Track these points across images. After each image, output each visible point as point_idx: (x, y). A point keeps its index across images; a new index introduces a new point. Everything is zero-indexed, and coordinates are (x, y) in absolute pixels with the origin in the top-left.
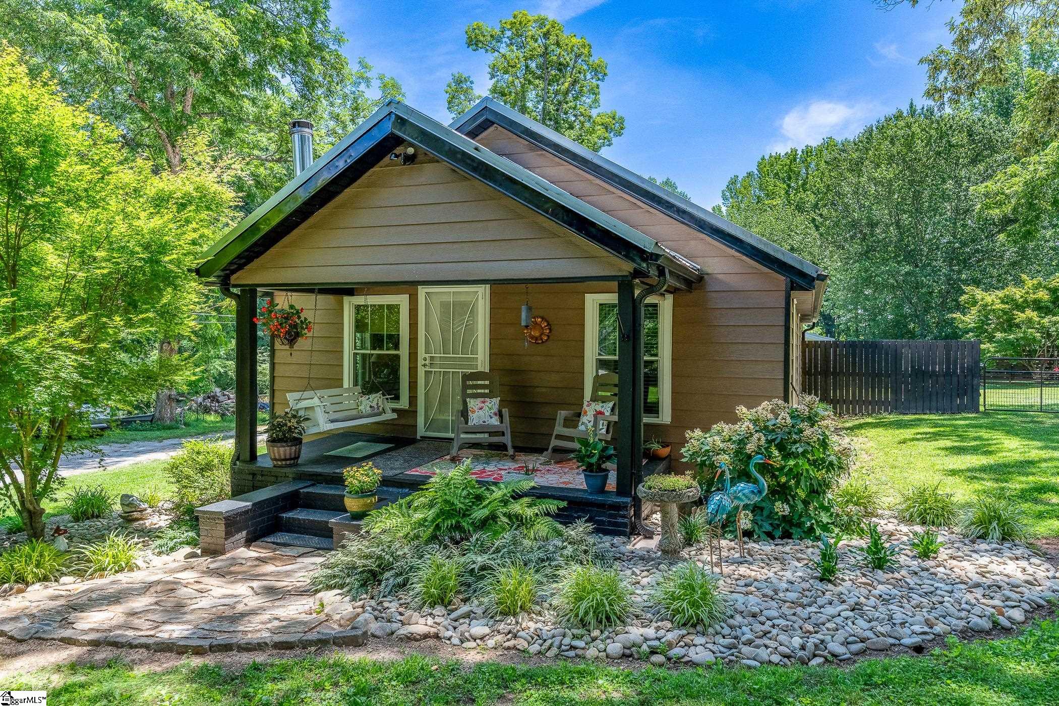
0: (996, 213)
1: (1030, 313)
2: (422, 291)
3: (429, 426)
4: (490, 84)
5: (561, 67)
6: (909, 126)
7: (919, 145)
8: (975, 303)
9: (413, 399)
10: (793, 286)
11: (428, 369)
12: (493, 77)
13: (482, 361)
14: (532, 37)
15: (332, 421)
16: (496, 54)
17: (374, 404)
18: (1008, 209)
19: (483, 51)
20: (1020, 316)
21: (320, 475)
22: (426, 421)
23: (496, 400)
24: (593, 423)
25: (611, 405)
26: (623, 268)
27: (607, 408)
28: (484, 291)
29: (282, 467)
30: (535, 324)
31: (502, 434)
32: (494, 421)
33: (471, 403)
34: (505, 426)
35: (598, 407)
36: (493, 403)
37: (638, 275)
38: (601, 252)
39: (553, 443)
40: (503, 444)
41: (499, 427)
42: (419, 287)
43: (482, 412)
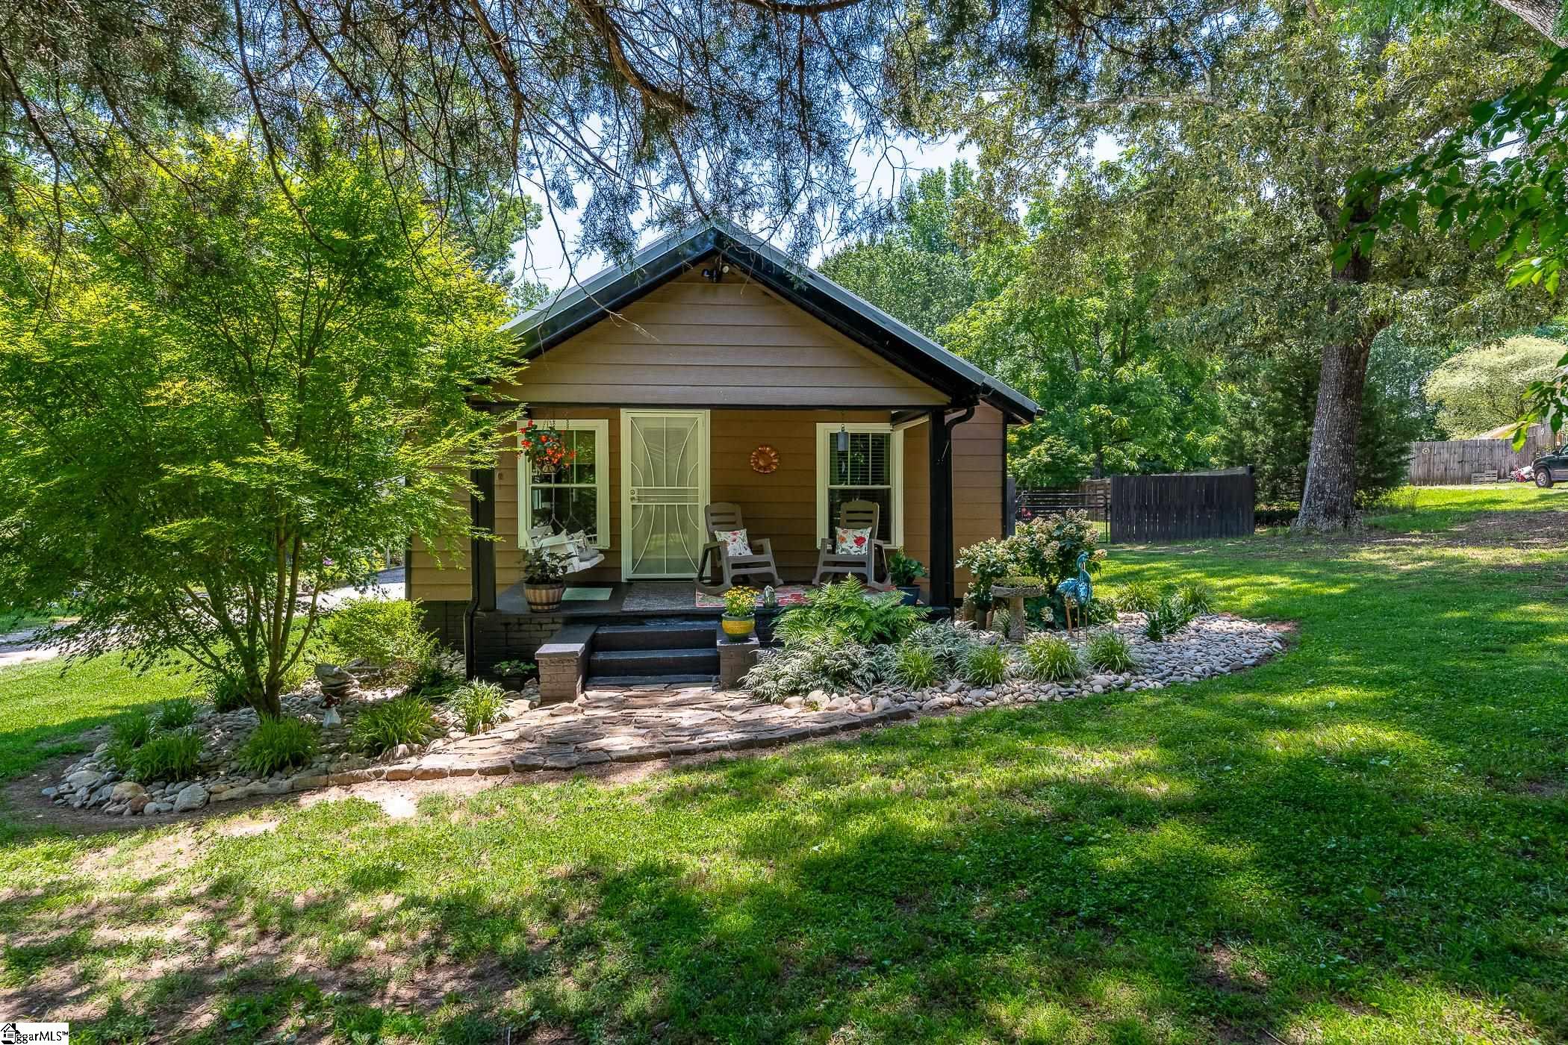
2: (628, 415)
3: (638, 564)
9: (615, 536)
10: (1009, 420)
11: (635, 503)
13: (703, 494)
15: (581, 560)
21: (605, 616)
22: (634, 561)
23: (744, 532)
24: (855, 548)
25: (869, 530)
26: (942, 399)
27: (866, 533)
28: (703, 417)
29: (547, 612)
30: (762, 453)
31: (768, 564)
32: (749, 552)
33: (722, 536)
34: (768, 557)
35: (858, 533)
36: (742, 534)
37: (955, 405)
38: (919, 383)
39: (821, 569)
40: (770, 575)
41: (759, 558)
42: (623, 411)
43: (736, 544)
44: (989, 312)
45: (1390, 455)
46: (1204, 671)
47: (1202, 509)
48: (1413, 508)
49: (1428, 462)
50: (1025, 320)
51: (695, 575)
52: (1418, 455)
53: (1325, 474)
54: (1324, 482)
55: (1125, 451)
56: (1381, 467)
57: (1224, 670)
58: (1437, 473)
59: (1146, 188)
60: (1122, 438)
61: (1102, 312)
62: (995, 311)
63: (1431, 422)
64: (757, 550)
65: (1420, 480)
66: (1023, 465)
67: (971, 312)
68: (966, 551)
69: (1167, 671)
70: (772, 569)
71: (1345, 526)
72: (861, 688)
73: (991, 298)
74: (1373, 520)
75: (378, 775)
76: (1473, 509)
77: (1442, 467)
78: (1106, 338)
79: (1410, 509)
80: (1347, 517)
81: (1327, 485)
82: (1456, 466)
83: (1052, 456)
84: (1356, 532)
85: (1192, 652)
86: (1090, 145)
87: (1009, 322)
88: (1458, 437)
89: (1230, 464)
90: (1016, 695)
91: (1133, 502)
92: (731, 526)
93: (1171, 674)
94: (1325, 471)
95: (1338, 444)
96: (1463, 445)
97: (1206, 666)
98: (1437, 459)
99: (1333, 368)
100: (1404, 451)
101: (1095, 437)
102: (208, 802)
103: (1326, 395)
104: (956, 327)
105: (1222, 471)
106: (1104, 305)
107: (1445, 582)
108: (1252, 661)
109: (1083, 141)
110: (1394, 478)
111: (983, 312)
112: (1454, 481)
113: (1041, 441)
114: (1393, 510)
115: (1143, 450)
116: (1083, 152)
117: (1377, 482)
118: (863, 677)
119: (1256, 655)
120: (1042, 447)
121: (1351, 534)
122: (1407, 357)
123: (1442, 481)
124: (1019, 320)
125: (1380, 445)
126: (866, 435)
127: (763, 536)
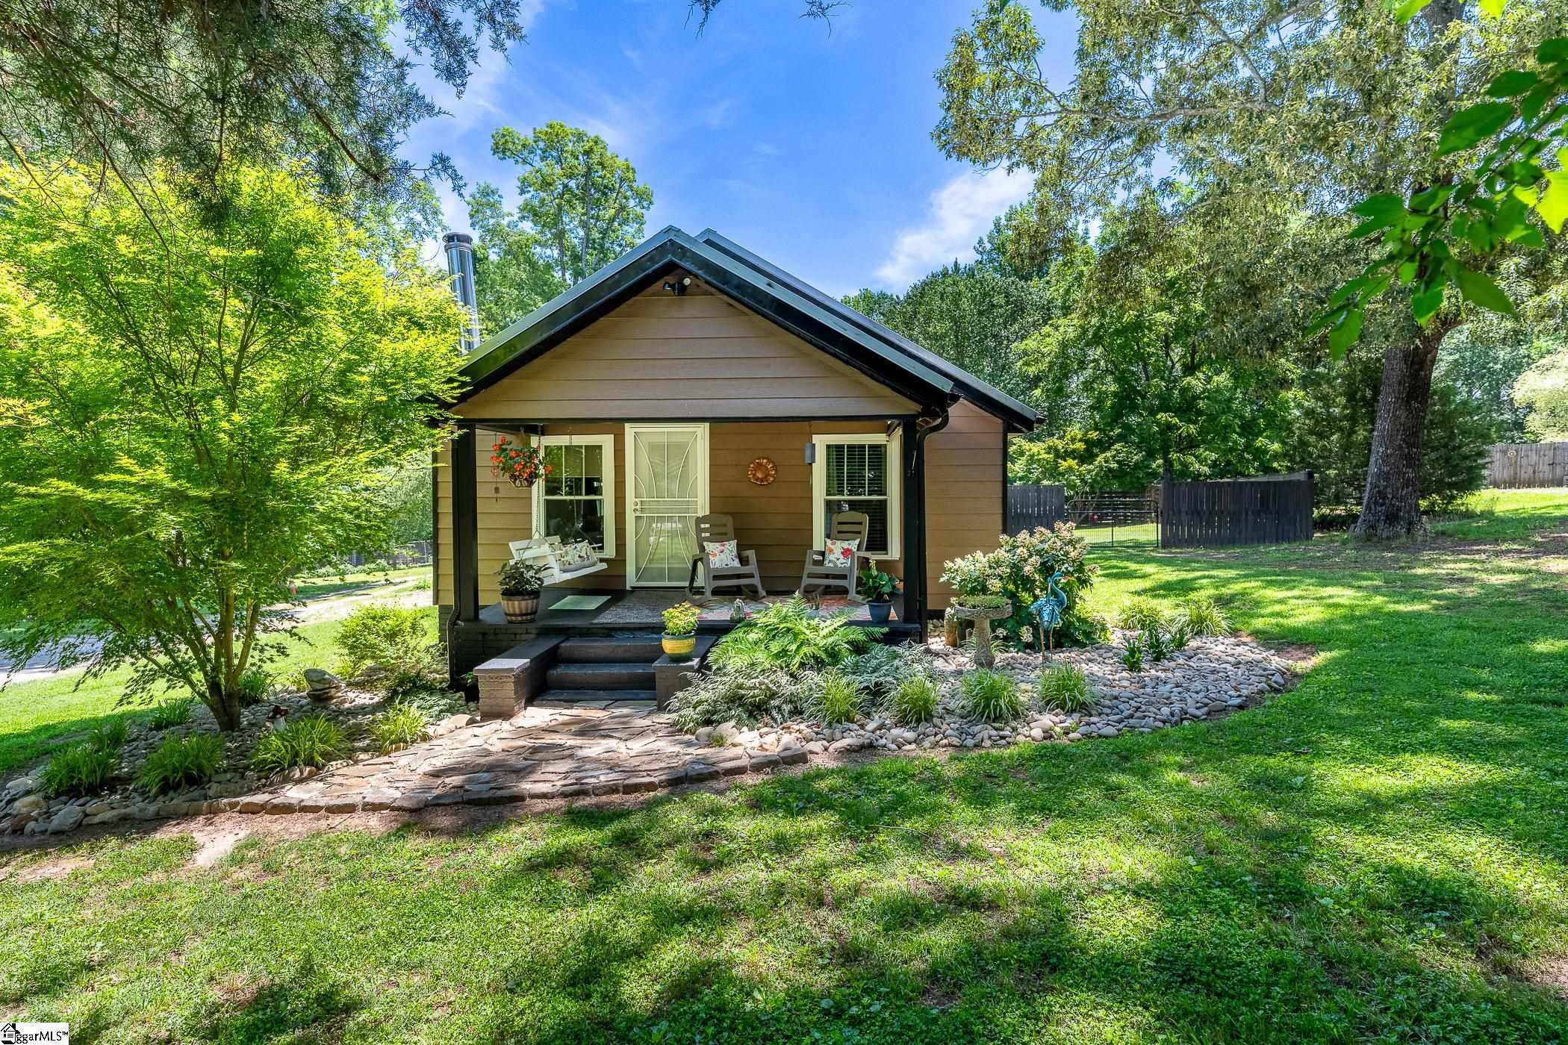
0: (1032, 371)
1: (1072, 463)
2: (630, 430)
3: (640, 573)
4: (520, 200)
5: (606, 190)
6: (955, 283)
7: (965, 304)
8: (1022, 454)
9: (621, 546)
10: (1009, 428)
11: (638, 514)
12: (522, 192)
13: (702, 505)
14: (573, 154)
15: (565, 571)
16: (528, 168)
17: (583, 554)
18: (1044, 366)
19: (512, 161)
20: (1064, 465)
21: (574, 628)
22: (638, 569)
23: (734, 543)
24: (842, 560)
25: (857, 542)
26: (912, 407)
27: (853, 545)
28: (702, 430)
29: (521, 622)
30: (760, 465)
31: (751, 576)
32: (736, 564)
33: (710, 547)
34: (752, 567)
35: (845, 545)
36: (732, 545)
37: (928, 412)
38: (887, 391)
39: (806, 581)
40: (753, 586)
41: (746, 570)
42: (627, 426)
43: (723, 556)
44: (1062, 329)
45: (1466, 458)
46: (1172, 714)
47: (1257, 513)
48: (1492, 513)
49: (1514, 464)
50: (1095, 335)
51: (686, 584)
52: (1498, 458)
53: (1387, 479)
54: (1386, 487)
55: (1196, 457)
56: (1454, 471)
57: (1198, 713)
58: (1525, 474)
59: (1201, 200)
60: (1189, 444)
61: (1170, 325)
62: (1068, 327)
63: (1519, 426)
64: (743, 561)
65: (1505, 482)
66: (1089, 471)
67: (1046, 329)
68: (951, 565)
69: (1126, 713)
70: (756, 581)
71: (1409, 531)
72: (775, 720)
73: (1065, 315)
74: (1440, 526)
75: (233, 806)
76: (1557, 513)
77: (1530, 470)
78: (1177, 352)
79: (1488, 515)
80: (1410, 523)
81: (1389, 490)
82: (1547, 468)
83: (1118, 462)
84: (1420, 539)
85: (1169, 686)
86: (1148, 164)
87: (1079, 338)
88: (1548, 441)
89: (1290, 470)
90: (938, 738)
91: (1184, 508)
92: (719, 537)
93: (1131, 716)
94: (1386, 476)
95: (1400, 448)
96: (1554, 447)
97: (1177, 707)
98: (1524, 461)
99: (1395, 371)
100: (1481, 454)
101: (1163, 443)
102: (80, 824)
103: (1387, 398)
104: (1031, 344)
105: (1283, 477)
106: (1173, 319)
107: (1501, 604)
108: (1238, 701)
109: (1140, 160)
110: (1471, 483)
111: (1057, 328)
112: (1542, 484)
113: (1109, 449)
114: (1469, 515)
115: (1214, 456)
116: (1141, 171)
117: (1452, 486)
118: (779, 708)
119: (1245, 692)
120: (1108, 454)
121: (1414, 542)
122: (1496, 360)
123: (1530, 484)
124: (1090, 335)
125: (1454, 448)
126: (862, 447)
127: (750, 547)
